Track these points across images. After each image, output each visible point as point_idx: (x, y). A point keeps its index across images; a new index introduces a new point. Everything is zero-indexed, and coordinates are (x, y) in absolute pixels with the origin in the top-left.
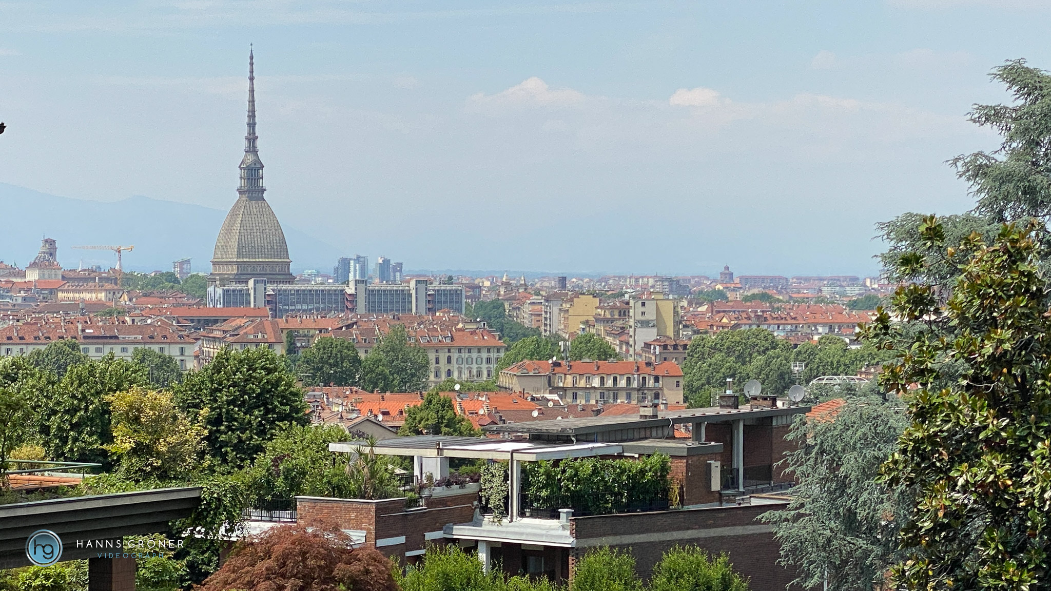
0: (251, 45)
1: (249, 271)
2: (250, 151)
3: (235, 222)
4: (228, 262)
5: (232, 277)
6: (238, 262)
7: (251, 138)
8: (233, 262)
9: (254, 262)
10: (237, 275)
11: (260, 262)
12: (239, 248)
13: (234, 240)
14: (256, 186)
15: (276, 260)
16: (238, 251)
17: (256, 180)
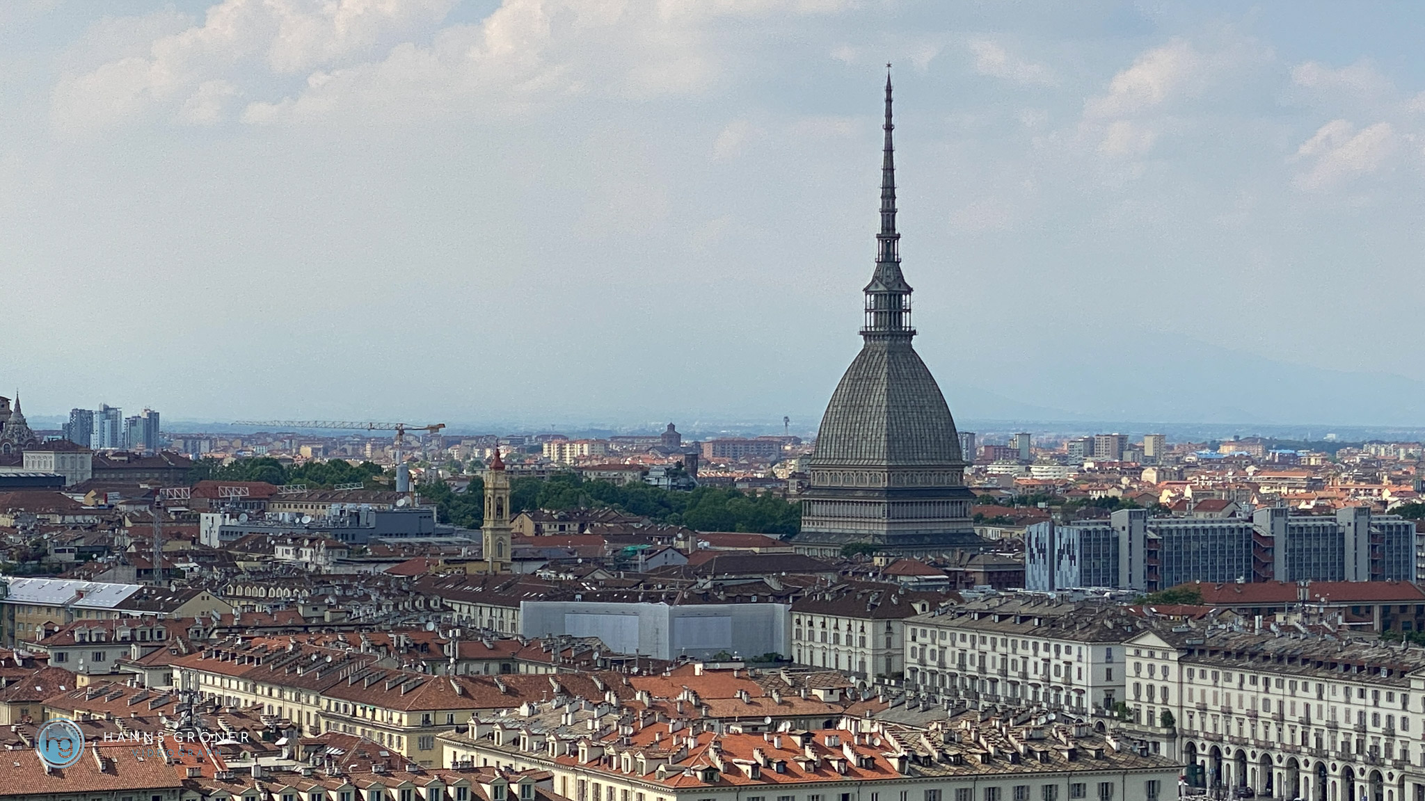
0: (889, 66)
1: (905, 483)
2: (889, 260)
3: (869, 392)
4: (862, 466)
5: (877, 494)
6: (889, 467)
7: (889, 236)
8: (875, 467)
9: (912, 466)
10: (889, 492)
11: (921, 467)
12: (888, 441)
13: (876, 426)
14: (901, 326)
15: (944, 462)
16: (888, 447)
17: (900, 314)
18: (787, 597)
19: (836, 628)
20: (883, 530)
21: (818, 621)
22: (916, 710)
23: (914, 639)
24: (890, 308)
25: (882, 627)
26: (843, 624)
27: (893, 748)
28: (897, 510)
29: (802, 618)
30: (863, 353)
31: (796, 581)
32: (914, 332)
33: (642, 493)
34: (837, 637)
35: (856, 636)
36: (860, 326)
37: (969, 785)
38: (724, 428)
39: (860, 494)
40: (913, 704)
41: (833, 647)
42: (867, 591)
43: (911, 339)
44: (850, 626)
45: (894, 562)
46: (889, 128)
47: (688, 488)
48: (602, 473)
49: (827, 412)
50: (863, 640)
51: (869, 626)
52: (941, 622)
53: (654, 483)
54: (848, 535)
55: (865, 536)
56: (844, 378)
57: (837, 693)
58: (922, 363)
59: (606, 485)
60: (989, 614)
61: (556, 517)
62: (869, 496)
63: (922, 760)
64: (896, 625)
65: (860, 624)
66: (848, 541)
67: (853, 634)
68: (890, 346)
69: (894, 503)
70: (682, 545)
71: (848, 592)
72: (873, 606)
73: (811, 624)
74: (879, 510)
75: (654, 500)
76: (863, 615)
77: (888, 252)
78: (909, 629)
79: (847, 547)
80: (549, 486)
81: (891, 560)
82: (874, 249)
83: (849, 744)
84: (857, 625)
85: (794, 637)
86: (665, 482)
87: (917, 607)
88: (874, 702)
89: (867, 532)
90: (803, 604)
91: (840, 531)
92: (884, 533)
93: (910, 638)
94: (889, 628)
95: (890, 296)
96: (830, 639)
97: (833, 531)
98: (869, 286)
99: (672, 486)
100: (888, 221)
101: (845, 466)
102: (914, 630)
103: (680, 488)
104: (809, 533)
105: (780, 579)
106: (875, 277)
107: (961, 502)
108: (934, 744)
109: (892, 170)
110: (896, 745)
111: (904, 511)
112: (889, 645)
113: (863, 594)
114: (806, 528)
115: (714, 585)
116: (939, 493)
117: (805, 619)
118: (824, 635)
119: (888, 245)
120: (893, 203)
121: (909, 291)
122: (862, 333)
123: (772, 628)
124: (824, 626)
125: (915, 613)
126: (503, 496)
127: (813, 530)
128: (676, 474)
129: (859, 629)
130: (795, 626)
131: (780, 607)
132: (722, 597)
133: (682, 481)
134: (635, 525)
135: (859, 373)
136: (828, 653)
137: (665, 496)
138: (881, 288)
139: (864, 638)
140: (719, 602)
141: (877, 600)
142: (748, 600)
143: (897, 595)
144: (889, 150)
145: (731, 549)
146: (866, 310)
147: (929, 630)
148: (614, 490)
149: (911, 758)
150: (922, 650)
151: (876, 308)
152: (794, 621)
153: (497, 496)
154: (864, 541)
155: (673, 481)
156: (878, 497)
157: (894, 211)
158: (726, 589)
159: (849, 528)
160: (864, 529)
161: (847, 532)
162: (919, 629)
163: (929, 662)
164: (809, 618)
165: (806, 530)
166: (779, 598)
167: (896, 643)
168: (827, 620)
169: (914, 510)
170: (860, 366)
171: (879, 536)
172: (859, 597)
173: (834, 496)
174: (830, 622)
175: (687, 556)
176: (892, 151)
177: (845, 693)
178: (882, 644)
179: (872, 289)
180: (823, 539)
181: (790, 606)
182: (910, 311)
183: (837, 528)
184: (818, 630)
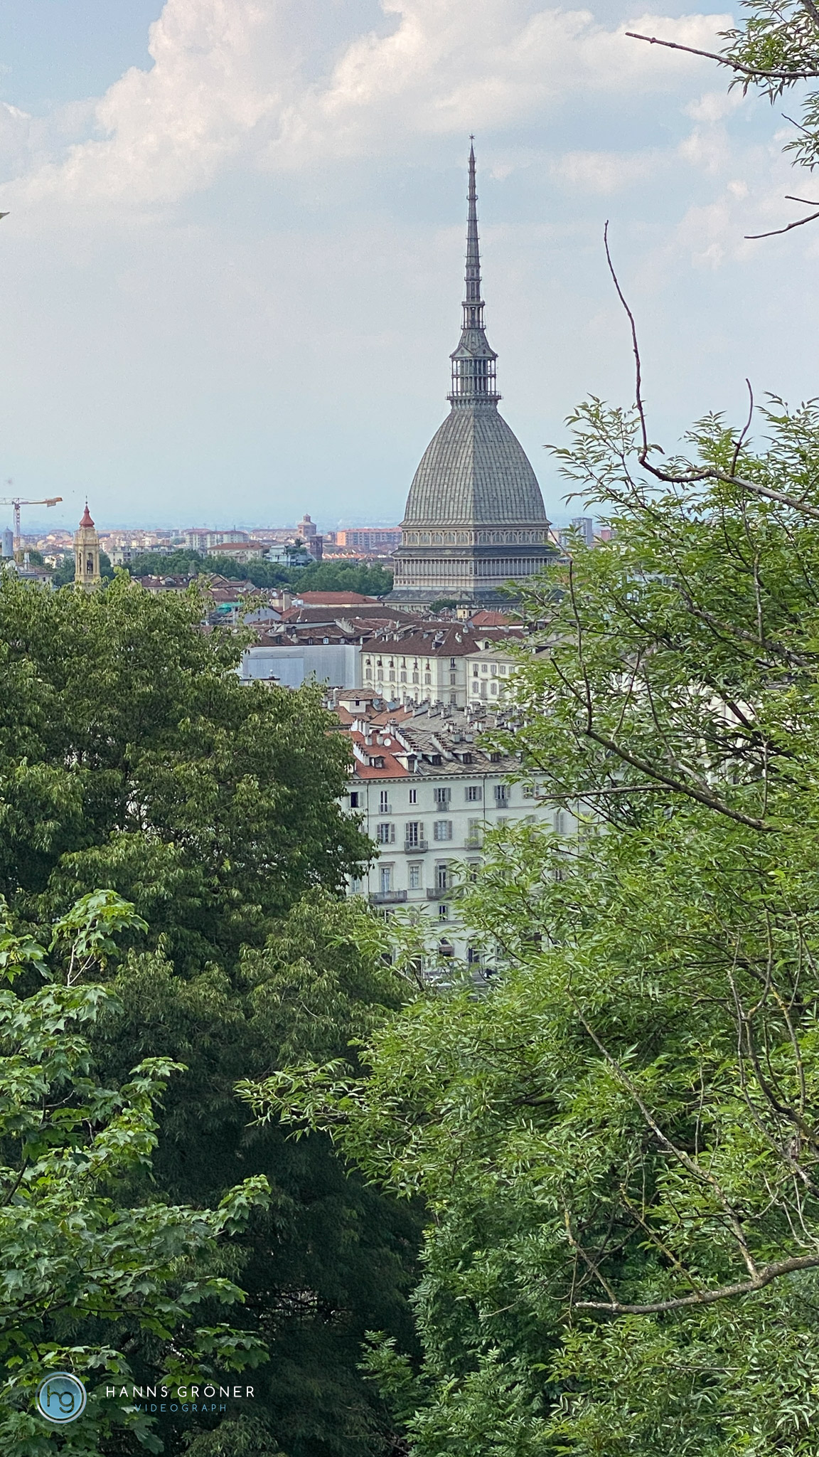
1: (492, 542)
2: (474, 327)
3: (456, 455)
4: (449, 526)
5: (464, 553)
6: (475, 526)
7: (474, 305)
8: (463, 526)
9: (497, 526)
10: (476, 550)
11: (506, 526)
12: (475, 501)
13: (463, 488)
14: (486, 391)
15: (529, 522)
16: (475, 507)
17: (485, 379)
18: (358, 639)
19: (404, 667)
20: (470, 587)
21: (386, 660)
22: (438, 718)
23: (476, 674)
24: (475, 373)
25: (447, 663)
26: (410, 662)
27: (404, 749)
28: (483, 568)
29: (372, 658)
30: (451, 417)
31: (368, 624)
32: (499, 398)
33: (261, 568)
34: (404, 675)
35: (422, 672)
36: (447, 391)
37: (478, 783)
38: (367, 525)
39: (448, 552)
40: (435, 712)
41: (401, 685)
42: (433, 631)
43: (496, 403)
44: (416, 664)
45: (476, 614)
46: (473, 199)
47: (305, 564)
48: (225, 552)
49: (417, 474)
50: (428, 677)
51: (434, 663)
52: (501, 657)
53: (275, 560)
54: (437, 593)
55: (453, 593)
56: (432, 442)
57: (363, 704)
58: (507, 426)
59: (225, 561)
60: (546, 648)
61: (163, 583)
62: (456, 555)
63: (431, 759)
64: (459, 662)
65: (425, 661)
66: (437, 598)
67: (419, 672)
68: (476, 410)
69: (480, 561)
70: (276, 603)
71: (414, 632)
72: (438, 645)
73: (380, 664)
74: (466, 568)
75: (272, 576)
76: (429, 654)
77: (473, 321)
78: (471, 666)
79: (439, 603)
80: (165, 559)
81: (473, 612)
82: (460, 316)
83: (359, 746)
84: (422, 662)
85: (365, 677)
86: (285, 560)
87: (481, 645)
88: (399, 713)
89: (454, 589)
90: (371, 645)
91: (430, 589)
92: (472, 590)
93: (472, 674)
94: (453, 665)
95: (475, 361)
96: (398, 678)
97: (423, 589)
98: (455, 353)
99: (292, 563)
100: (473, 290)
101: (434, 527)
102: (476, 666)
103: (299, 564)
104: (401, 591)
105: (351, 624)
106: (461, 344)
107: (545, 560)
108: (443, 744)
109: (476, 239)
110: (407, 746)
111: (492, 568)
112: (453, 682)
113: (429, 634)
114: (397, 587)
115: (288, 629)
116: (523, 551)
117: (375, 659)
118: (392, 674)
119: (473, 314)
120: (478, 272)
121: (494, 357)
122: (449, 398)
123: (344, 669)
124: (392, 665)
125: (478, 649)
126: (93, 552)
127: (405, 589)
128: (295, 552)
129: (424, 667)
130: (365, 667)
131: (351, 649)
132: (295, 640)
133: (301, 558)
134: (239, 590)
135: (446, 437)
136: (396, 691)
137: (283, 572)
138: (467, 354)
139: (429, 675)
140: (292, 644)
141: (441, 639)
142: (321, 642)
143: (461, 633)
144: (473, 221)
145: (324, 606)
146: (453, 376)
147: (489, 665)
148: (233, 565)
149: (420, 758)
150: (484, 685)
151: (462, 373)
152: (365, 663)
153: (87, 552)
154: (452, 598)
155: (293, 558)
156: (465, 556)
157: (478, 280)
158: (298, 633)
159: (438, 586)
160: (452, 587)
161: (437, 589)
162: (480, 664)
163: (490, 696)
164: (378, 659)
165: (398, 589)
166: (349, 640)
167: (460, 679)
168: (395, 659)
169: (501, 567)
170: (447, 430)
171: (467, 593)
172: (425, 636)
173: (424, 555)
174: (398, 661)
175: (281, 614)
176: (475, 221)
177: (372, 704)
178: (447, 681)
179: (458, 355)
180: (414, 596)
181: (360, 648)
182: (495, 376)
183: (425, 586)
184: (387, 669)
